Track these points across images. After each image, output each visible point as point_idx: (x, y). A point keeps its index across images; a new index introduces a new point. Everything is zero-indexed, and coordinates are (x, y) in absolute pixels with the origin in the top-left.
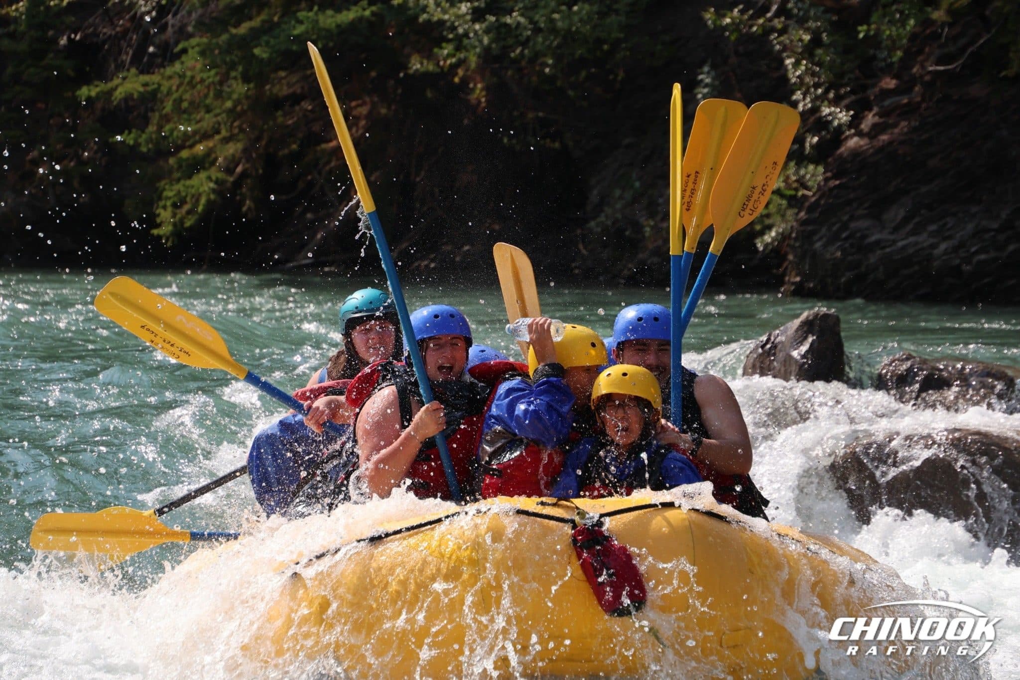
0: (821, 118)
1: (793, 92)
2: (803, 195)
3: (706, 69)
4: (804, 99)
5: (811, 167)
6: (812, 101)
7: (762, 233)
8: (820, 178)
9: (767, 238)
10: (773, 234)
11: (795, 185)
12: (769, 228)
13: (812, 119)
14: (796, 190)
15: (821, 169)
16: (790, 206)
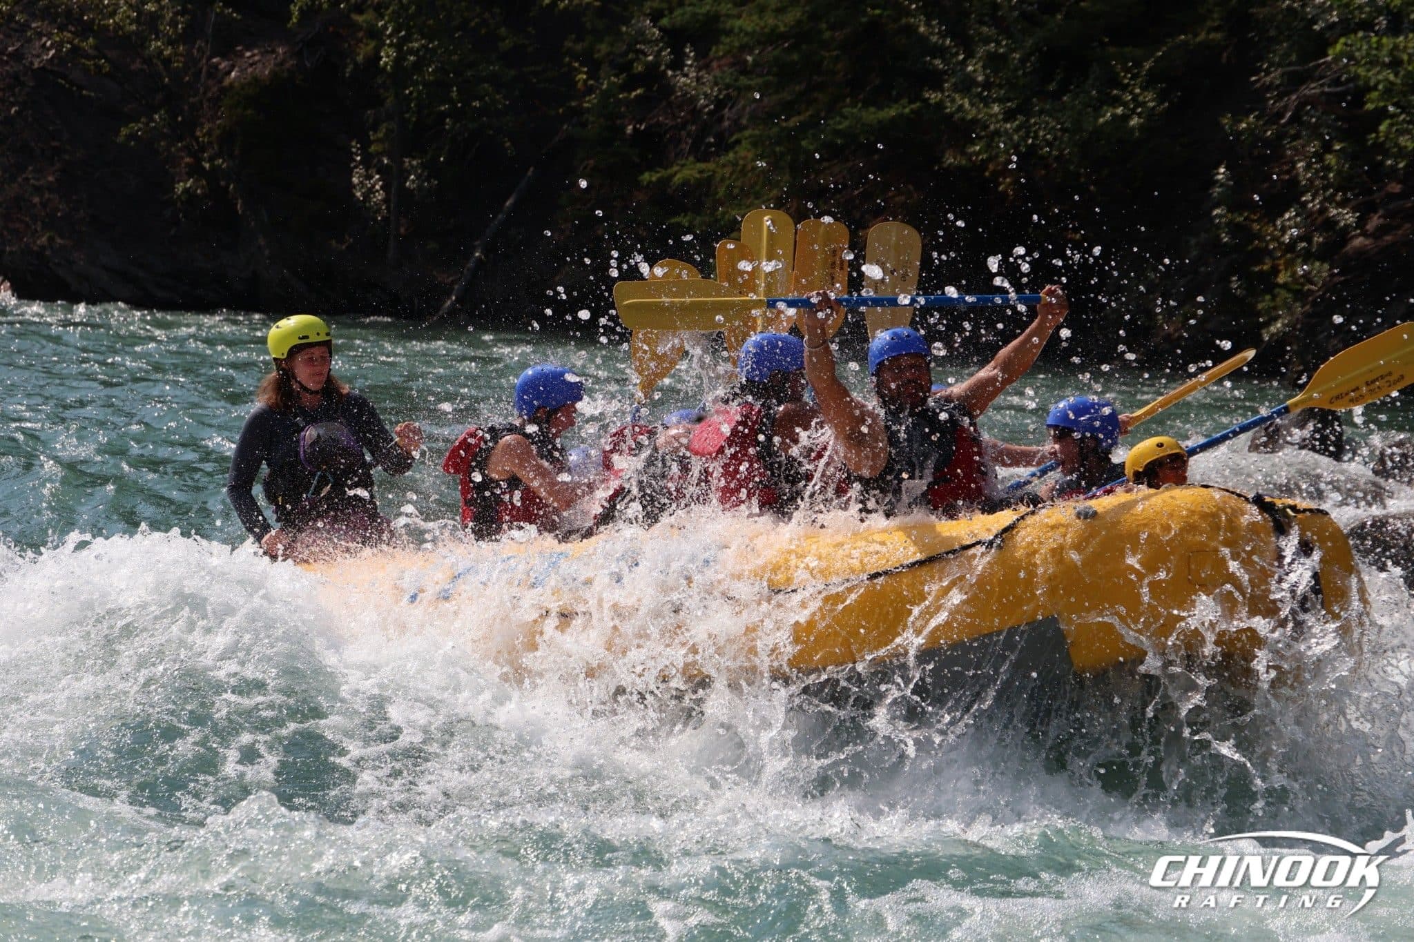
0: (1328, 219)
1: (1303, 194)
2: (1309, 290)
3: (1222, 170)
4: (1313, 201)
5: (1317, 264)
6: (1321, 203)
7: (1267, 324)
8: (1325, 274)
9: (1273, 329)
10: (1279, 325)
11: (1302, 280)
12: (1276, 319)
13: (1320, 220)
14: (1303, 285)
15: (1326, 266)
16: (1295, 301)
